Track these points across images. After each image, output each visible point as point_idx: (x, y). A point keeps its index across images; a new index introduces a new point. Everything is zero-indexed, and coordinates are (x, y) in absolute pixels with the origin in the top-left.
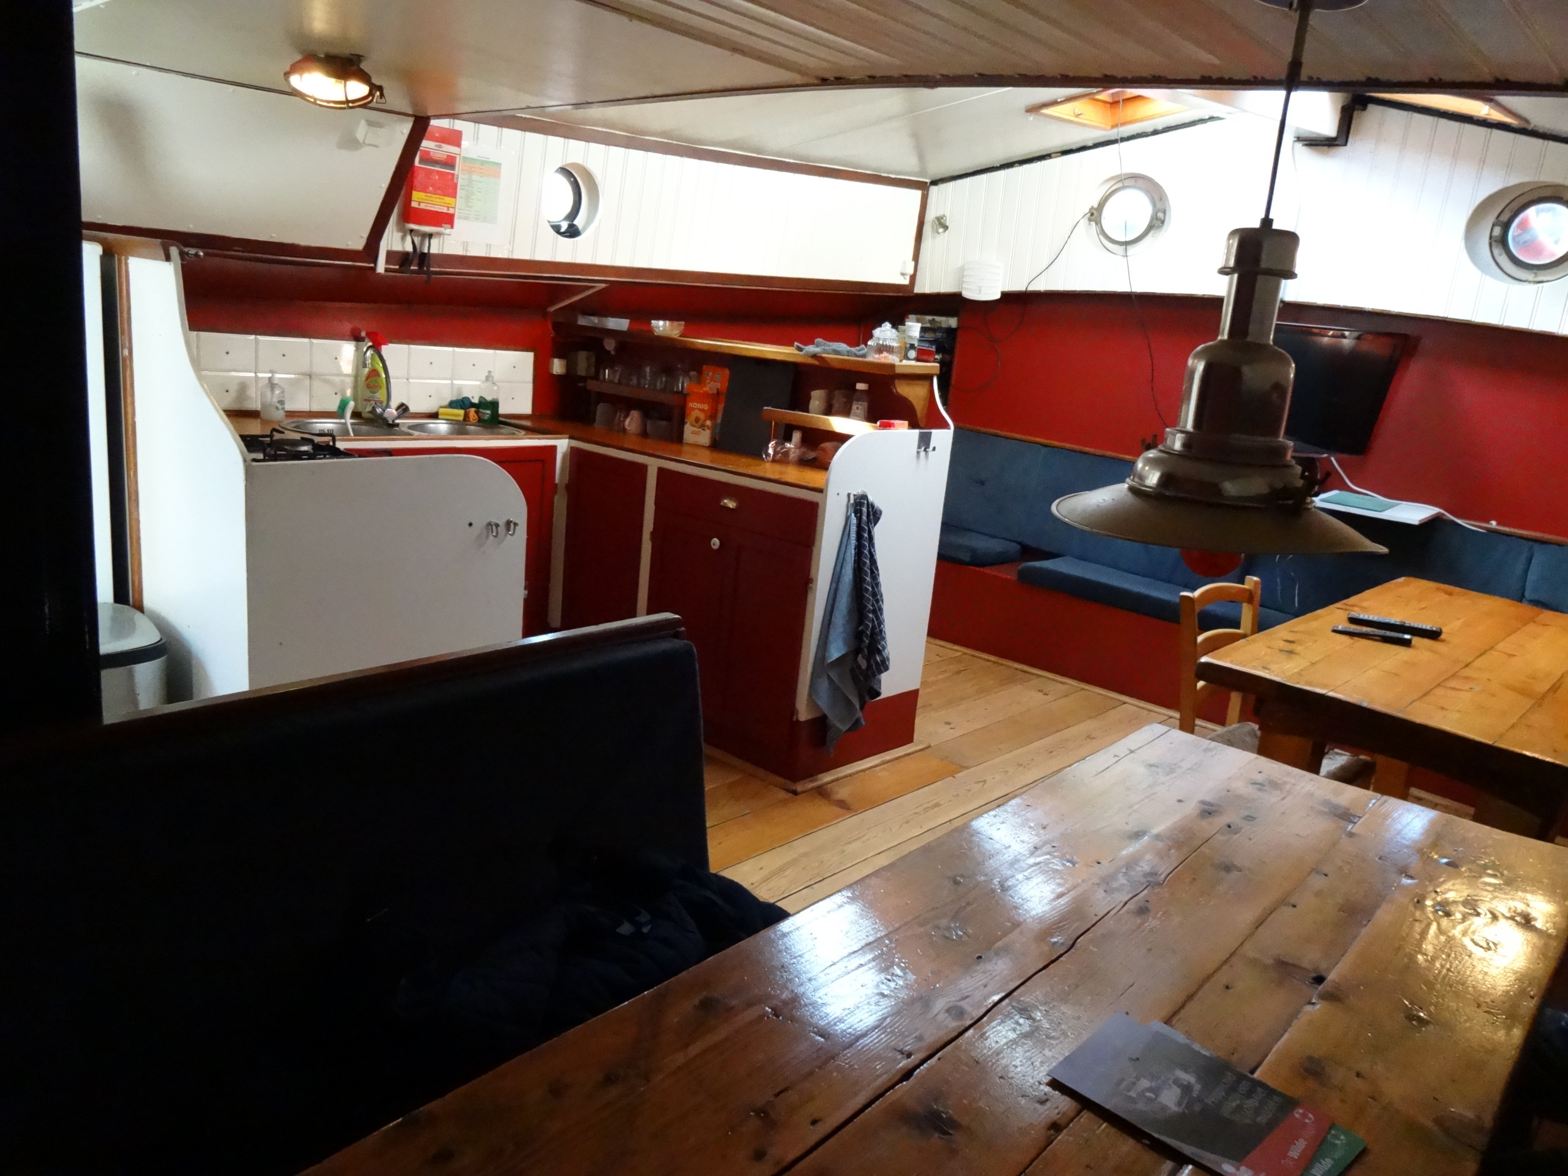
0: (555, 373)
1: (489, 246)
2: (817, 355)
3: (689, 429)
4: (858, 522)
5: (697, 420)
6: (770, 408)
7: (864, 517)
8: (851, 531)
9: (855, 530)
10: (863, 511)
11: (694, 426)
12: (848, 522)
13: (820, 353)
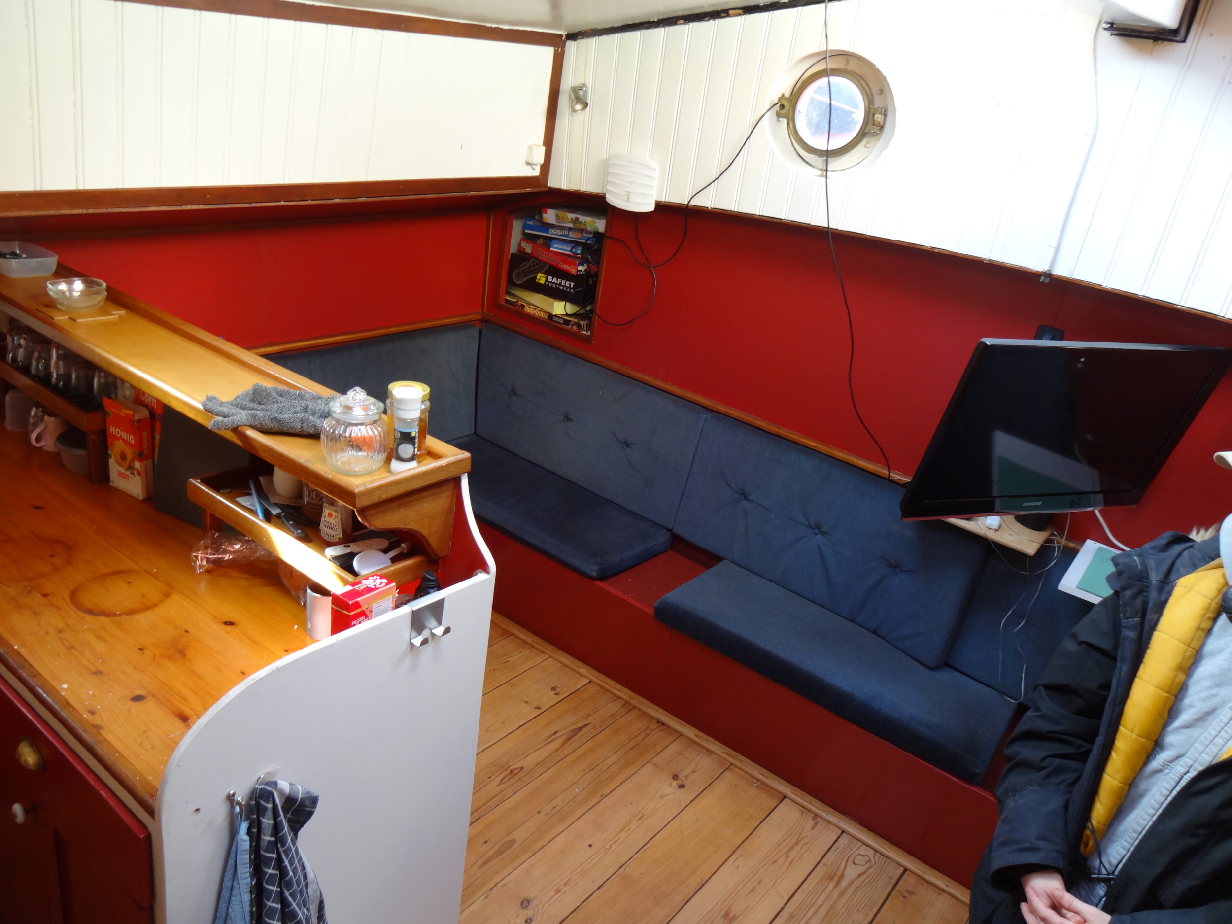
2: (239, 429)
3: (114, 468)
4: (254, 844)
5: (123, 457)
6: (197, 483)
7: (267, 838)
8: (238, 863)
9: (248, 861)
10: (263, 826)
11: (120, 465)
12: (234, 844)
13: (248, 424)
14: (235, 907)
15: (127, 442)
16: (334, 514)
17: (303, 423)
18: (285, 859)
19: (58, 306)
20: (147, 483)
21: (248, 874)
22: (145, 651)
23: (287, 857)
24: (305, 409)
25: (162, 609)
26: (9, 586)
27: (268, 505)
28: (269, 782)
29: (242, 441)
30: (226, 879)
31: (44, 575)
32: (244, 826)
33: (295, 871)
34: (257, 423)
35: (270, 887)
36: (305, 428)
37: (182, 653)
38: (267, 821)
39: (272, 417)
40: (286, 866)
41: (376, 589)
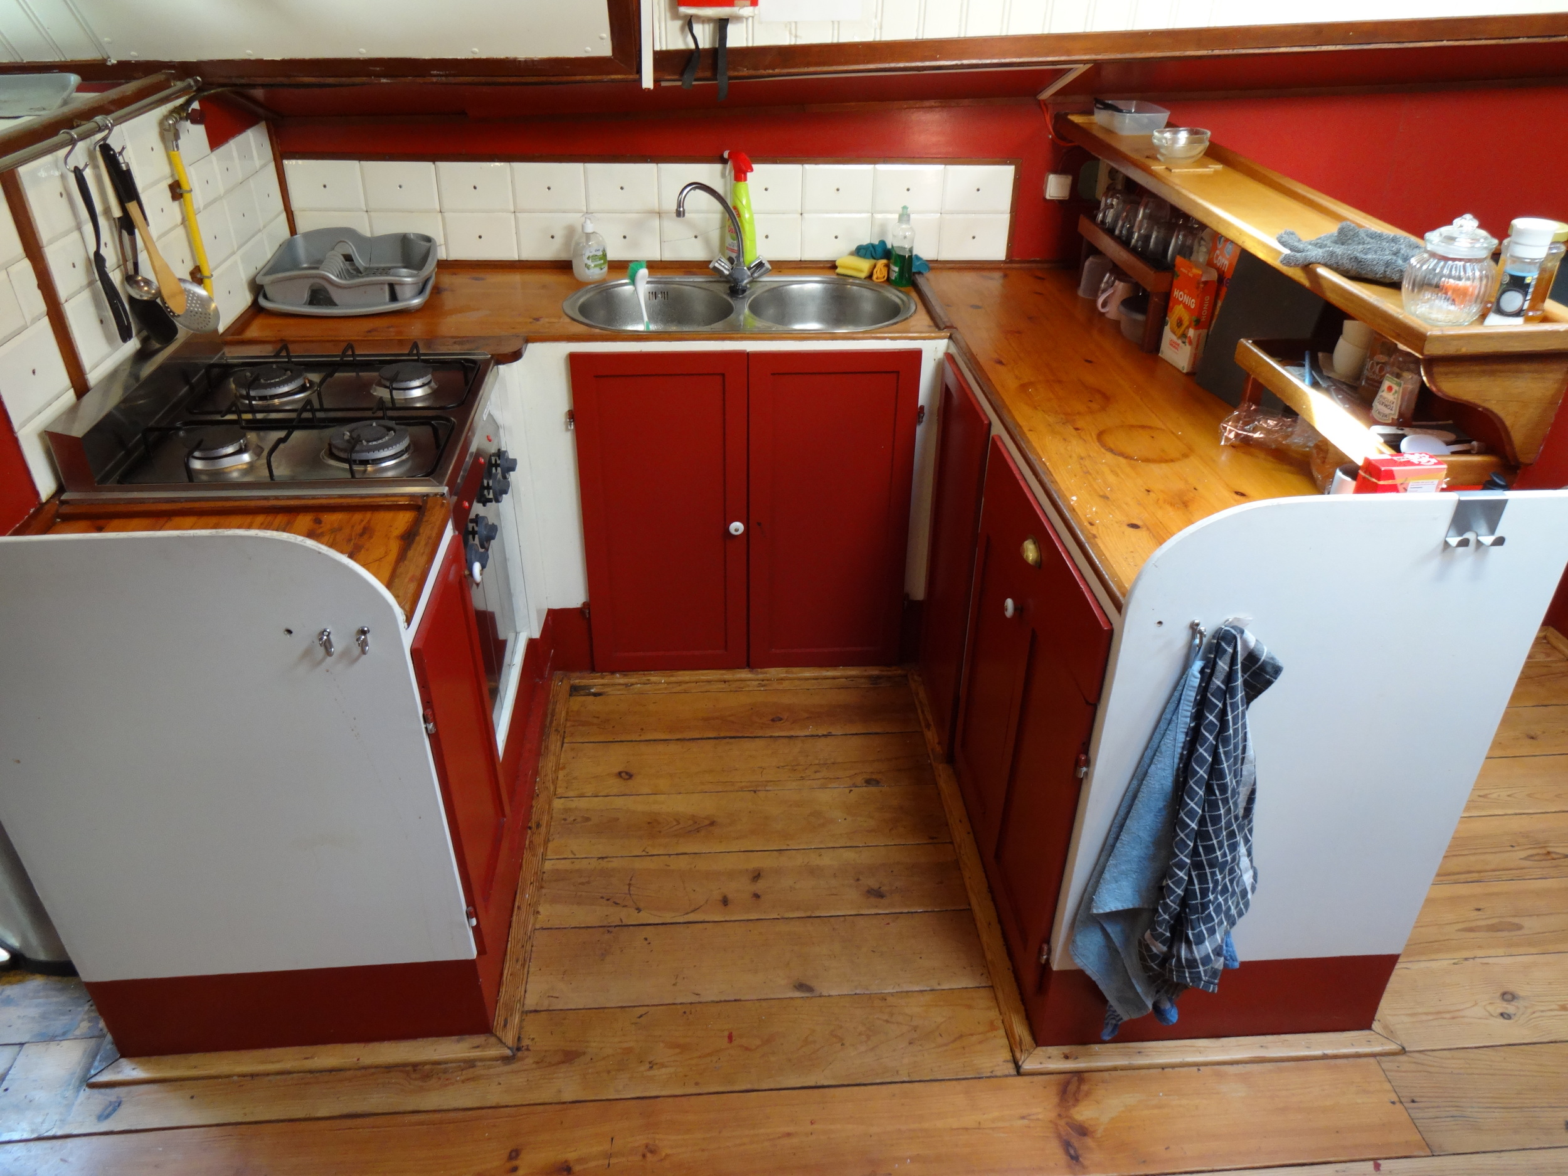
0: (1048, 197)
2: (1311, 266)
3: (1168, 335)
4: (1204, 685)
5: (1180, 323)
6: (1248, 343)
7: (1218, 682)
8: (1183, 697)
9: (1193, 699)
10: (1218, 668)
11: (1174, 333)
12: (1184, 677)
13: (1322, 262)
14: (1168, 741)
15: (1187, 307)
16: (1395, 388)
17: (1387, 267)
18: (1229, 713)
19: (1158, 156)
20: (1195, 355)
21: (1189, 714)
22: (1151, 493)
23: (1233, 712)
24: (1396, 254)
25: (1176, 466)
26: (1049, 416)
27: (1320, 377)
28: (1237, 627)
29: (1311, 281)
30: (1167, 710)
31: (1079, 413)
32: (1198, 665)
33: (1236, 731)
34: (1333, 261)
35: (1207, 734)
36: (1388, 273)
37: (1185, 505)
38: (1223, 665)
39: (1352, 256)
40: (1228, 720)
41: (1419, 464)
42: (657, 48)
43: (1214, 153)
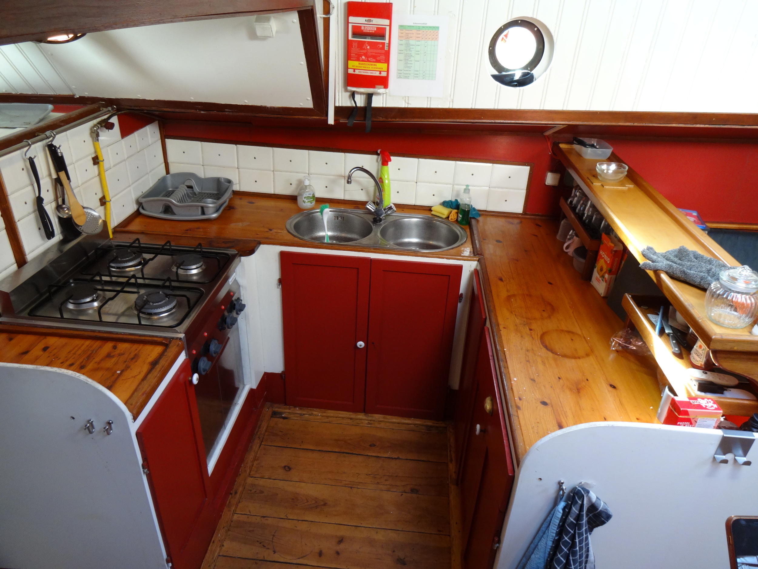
0: (547, 184)
1: (430, 99)
2: (658, 271)
3: (596, 274)
4: (564, 517)
5: (601, 269)
6: (628, 297)
7: (571, 519)
8: (552, 522)
9: (557, 524)
10: (572, 511)
11: (598, 273)
12: (553, 510)
13: (665, 270)
14: (543, 544)
15: (606, 262)
16: (703, 347)
17: (701, 280)
18: (577, 538)
20: (608, 288)
21: (555, 532)
22: (561, 380)
23: (579, 538)
24: (709, 271)
25: (580, 362)
26: (518, 318)
27: (665, 325)
28: (585, 489)
29: (657, 280)
30: (544, 526)
31: (535, 319)
32: (562, 504)
33: (581, 549)
34: (670, 271)
35: (563, 547)
36: (702, 283)
37: (579, 390)
38: (575, 510)
39: (682, 270)
40: (576, 542)
41: (705, 408)
42: (337, 105)
43: (632, 176)
